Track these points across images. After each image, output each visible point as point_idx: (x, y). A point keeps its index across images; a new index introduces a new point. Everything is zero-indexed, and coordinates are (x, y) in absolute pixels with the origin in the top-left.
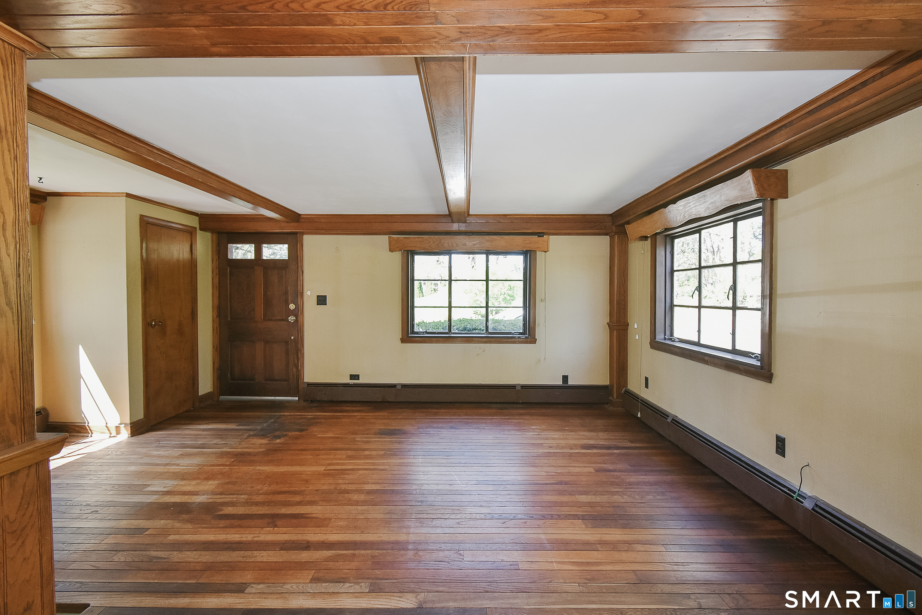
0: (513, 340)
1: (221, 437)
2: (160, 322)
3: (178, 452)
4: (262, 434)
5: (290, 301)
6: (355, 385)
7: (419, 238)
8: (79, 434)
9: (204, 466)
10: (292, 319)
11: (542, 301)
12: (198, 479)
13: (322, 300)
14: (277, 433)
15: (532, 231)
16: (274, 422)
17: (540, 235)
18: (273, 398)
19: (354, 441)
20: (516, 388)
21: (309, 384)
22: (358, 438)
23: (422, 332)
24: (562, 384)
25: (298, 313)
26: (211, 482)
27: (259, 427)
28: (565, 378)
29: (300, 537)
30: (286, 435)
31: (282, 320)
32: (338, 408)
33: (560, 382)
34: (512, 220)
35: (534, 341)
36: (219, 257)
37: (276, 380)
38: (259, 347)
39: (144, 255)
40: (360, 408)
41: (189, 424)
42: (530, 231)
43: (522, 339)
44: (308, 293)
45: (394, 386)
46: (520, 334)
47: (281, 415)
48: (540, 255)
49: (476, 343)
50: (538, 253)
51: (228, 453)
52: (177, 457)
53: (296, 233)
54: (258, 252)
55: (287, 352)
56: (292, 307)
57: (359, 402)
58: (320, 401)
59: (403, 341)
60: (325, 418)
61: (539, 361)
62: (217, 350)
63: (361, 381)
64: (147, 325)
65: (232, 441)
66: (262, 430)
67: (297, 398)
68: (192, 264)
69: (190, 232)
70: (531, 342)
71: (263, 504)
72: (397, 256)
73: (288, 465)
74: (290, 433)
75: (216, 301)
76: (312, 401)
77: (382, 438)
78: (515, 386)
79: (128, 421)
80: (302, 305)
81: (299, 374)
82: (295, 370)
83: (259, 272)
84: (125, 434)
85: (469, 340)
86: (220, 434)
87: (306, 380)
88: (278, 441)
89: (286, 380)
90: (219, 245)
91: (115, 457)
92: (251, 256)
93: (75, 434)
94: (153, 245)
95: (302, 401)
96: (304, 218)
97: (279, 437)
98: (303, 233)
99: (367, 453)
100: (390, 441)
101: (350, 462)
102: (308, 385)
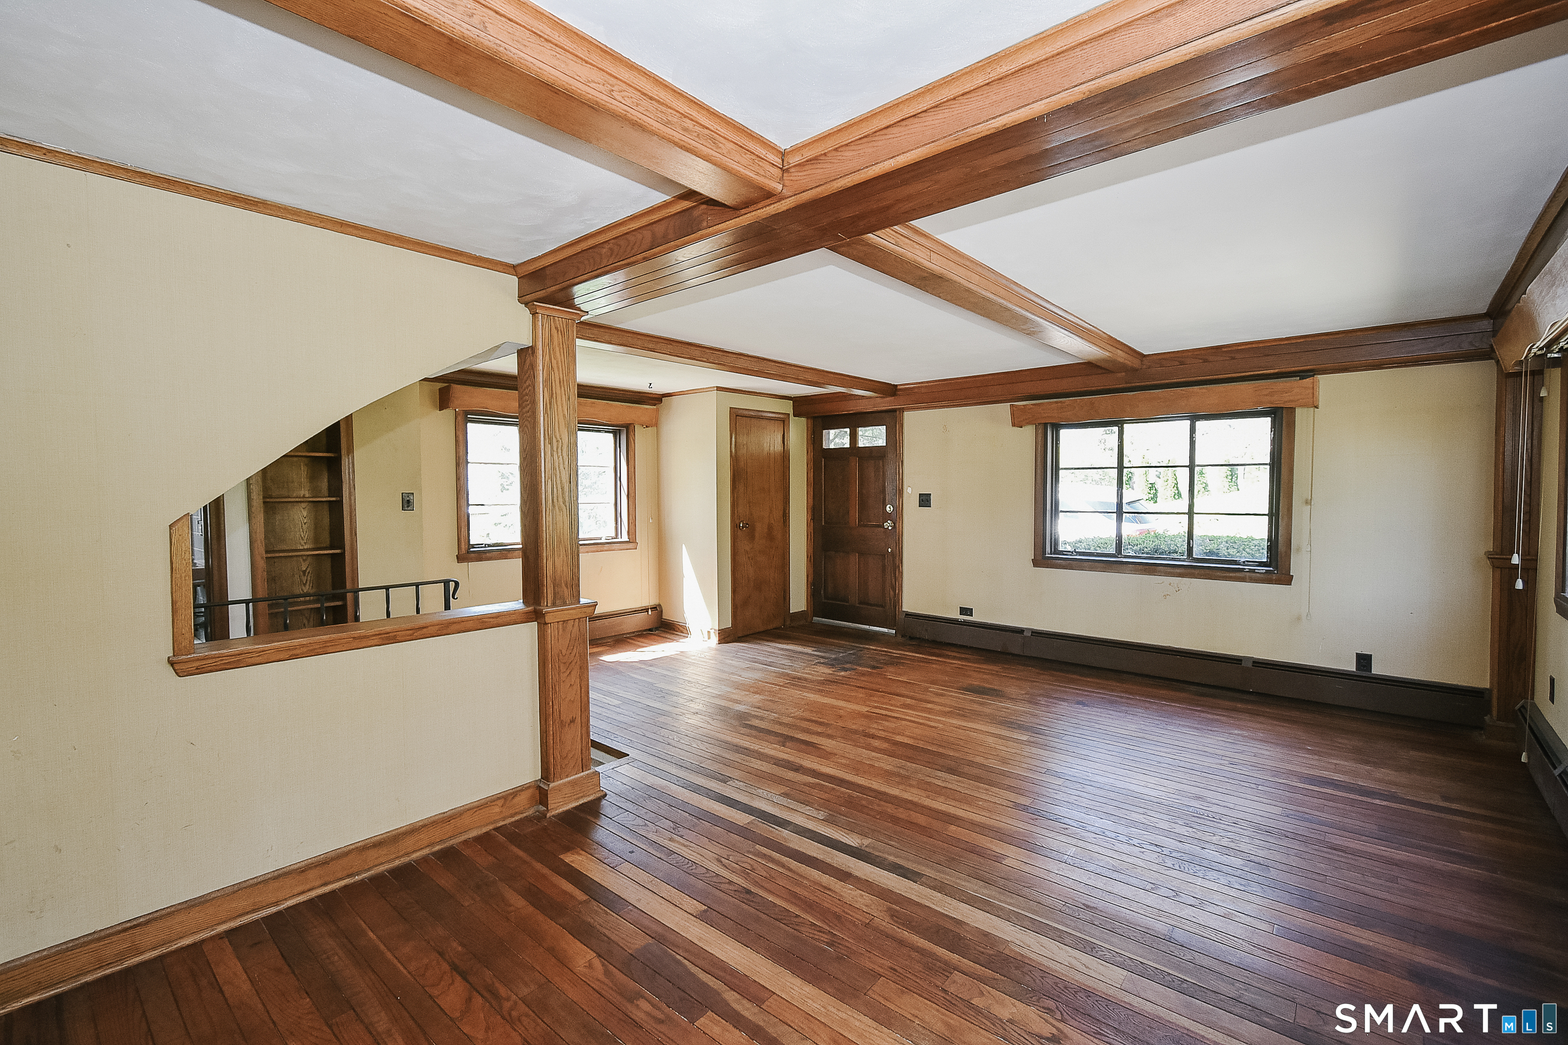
0: (1238, 574)
1: (790, 658)
2: (747, 524)
3: (747, 664)
4: (831, 664)
5: (887, 501)
6: (965, 623)
7: (1056, 402)
8: (682, 634)
9: (761, 681)
10: (888, 525)
11: (1307, 503)
12: (749, 691)
13: (925, 500)
14: (848, 666)
15: (1276, 371)
16: (853, 654)
17: (1304, 374)
18: (867, 627)
19: (926, 690)
20: (1241, 664)
21: (908, 615)
22: (934, 688)
23: (1069, 552)
24: (1355, 670)
25: (897, 517)
26: (757, 696)
27: (833, 656)
28: (1364, 660)
29: (798, 761)
30: (855, 669)
31: (878, 526)
32: (937, 651)
33: (1352, 667)
34: (1233, 355)
35: (1286, 579)
36: (814, 447)
37: (871, 605)
38: (854, 559)
39: (733, 451)
40: (967, 656)
41: (771, 641)
42: (1272, 371)
43: (1258, 575)
44: (908, 490)
45: (1020, 631)
46: (1261, 564)
47: (864, 648)
48: (1301, 415)
49: (1163, 574)
50: (1299, 412)
51: (788, 675)
52: (744, 669)
53: (894, 411)
54: (854, 437)
55: (884, 568)
56: (889, 508)
57: (971, 648)
58: (919, 638)
59: (1036, 563)
60: (913, 660)
61: (1299, 619)
62: (810, 561)
63: (975, 618)
64: (735, 527)
65: (798, 665)
66: (835, 659)
67: (894, 631)
68: (785, 457)
69: (783, 421)
70: (1279, 582)
71: (786, 725)
72: (1029, 432)
73: (836, 698)
74: (860, 669)
75: (811, 501)
76: (911, 638)
77: (965, 694)
78: (1241, 660)
79: (717, 628)
80: (901, 506)
81: (897, 600)
82: (892, 593)
83: (854, 463)
84: (715, 639)
85: (1149, 569)
86: (792, 655)
87: (904, 609)
88: (843, 673)
89: (882, 606)
90: (814, 432)
91: (698, 658)
92: (846, 442)
93: (679, 634)
94: (743, 439)
95: (899, 636)
96: (901, 390)
97: (845, 670)
98: (903, 410)
99: (929, 706)
100: (971, 700)
101: (902, 710)
102: (906, 615)
